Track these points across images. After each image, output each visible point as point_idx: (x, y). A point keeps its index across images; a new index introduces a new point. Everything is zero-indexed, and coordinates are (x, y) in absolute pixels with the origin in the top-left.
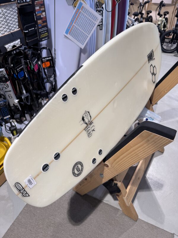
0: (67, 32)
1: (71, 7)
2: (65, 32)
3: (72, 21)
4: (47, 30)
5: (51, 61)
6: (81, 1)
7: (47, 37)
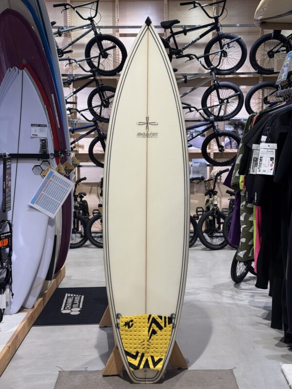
0: (33, 202)
3: (41, 190)
4: (10, 200)
5: (10, 238)
6: (52, 170)
7: (10, 207)
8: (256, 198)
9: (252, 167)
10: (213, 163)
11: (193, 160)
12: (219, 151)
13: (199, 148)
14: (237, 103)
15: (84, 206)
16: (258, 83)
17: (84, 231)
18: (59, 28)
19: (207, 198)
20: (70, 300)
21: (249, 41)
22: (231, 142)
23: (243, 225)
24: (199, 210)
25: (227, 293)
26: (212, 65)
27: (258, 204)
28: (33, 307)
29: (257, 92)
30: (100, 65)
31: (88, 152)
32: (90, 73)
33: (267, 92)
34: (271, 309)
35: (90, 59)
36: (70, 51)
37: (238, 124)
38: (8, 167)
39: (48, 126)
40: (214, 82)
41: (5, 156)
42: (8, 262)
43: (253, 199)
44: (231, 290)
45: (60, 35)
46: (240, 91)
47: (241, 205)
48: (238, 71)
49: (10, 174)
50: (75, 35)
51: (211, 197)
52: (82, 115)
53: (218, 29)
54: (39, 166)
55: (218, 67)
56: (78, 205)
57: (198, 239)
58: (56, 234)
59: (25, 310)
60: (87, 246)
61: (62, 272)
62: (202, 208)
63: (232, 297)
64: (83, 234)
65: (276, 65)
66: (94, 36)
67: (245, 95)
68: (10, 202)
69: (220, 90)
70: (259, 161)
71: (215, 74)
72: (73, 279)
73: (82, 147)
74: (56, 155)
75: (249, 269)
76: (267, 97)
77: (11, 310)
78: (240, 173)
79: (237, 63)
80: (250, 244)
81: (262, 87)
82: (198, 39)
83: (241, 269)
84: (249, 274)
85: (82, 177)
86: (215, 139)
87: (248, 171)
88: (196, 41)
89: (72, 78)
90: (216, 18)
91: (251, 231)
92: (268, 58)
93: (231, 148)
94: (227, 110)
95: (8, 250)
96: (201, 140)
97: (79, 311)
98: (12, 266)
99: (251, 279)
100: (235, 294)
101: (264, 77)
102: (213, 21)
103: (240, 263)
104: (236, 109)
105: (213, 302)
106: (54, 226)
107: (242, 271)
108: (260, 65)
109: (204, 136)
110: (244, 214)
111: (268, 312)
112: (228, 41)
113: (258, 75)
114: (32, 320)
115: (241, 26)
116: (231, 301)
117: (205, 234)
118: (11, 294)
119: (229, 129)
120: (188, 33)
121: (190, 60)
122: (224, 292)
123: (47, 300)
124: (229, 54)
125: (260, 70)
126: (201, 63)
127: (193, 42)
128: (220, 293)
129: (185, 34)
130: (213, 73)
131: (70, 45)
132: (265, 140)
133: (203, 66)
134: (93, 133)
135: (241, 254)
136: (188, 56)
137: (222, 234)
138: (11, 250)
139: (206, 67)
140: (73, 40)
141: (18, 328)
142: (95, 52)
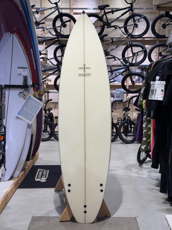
0: (18, 114)
1: (22, 98)
2: (17, 114)
3: (23, 107)
4: (5, 113)
5: (4, 135)
6: (30, 95)
7: (5, 117)
8: (152, 114)
9: (150, 95)
10: (128, 92)
11: (116, 89)
12: (132, 84)
13: (120, 82)
14: (143, 55)
15: (51, 116)
16: (156, 43)
17: (51, 131)
18: (37, 9)
19: (124, 112)
20: (41, 173)
21: (151, 18)
22: (139, 79)
23: (144, 130)
24: (119, 119)
25: (135, 170)
26: (128, 32)
27: (153, 118)
28: (18, 177)
29: (155, 49)
30: (61, 32)
31: (53, 84)
32: (55, 36)
33: (161, 49)
34: (160, 180)
35: (55, 28)
36: (44, 23)
37: (143, 68)
38: (3, 93)
39: (28, 68)
40: (130, 43)
41: (2, 86)
42: (3, 150)
43: (151, 114)
44: (137, 168)
45: (38, 13)
46: (145, 48)
47: (144, 118)
48: (144, 36)
49: (5, 97)
50: (47, 13)
51: (126, 112)
52: (50, 62)
53: (132, 11)
54: (23, 92)
55: (132, 34)
56: (47, 116)
57: (118, 137)
58: (33, 133)
59: (13, 178)
60: (52, 140)
61: (36, 156)
62: (121, 118)
63: (137, 173)
64: (50, 133)
65: (167, 33)
66: (58, 14)
67: (148, 51)
68: (5, 114)
69: (133, 47)
70: (154, 91)
71: (131, 38)
72: (43, 160)
73: (50, 81)
74: (33, 86)
75: (148, 156)
76: (161, 52)
77: (5, 179)
78: (143, 99)
79: (144, 31)
80: (148, 141)
81: (158, 46)
82: (120, 17)
83: (143, 155)
84: (148, 159)
85: (50, 99)
86: (129, 77)
87: (148, 98)
88: (119, 17)
89: (44, 39)
90: (131, 4)
91: (149, 133)
92: (162, 29)
93: (139, 82)
94: (137, 59)
95: (3, 143)
96: (121, 77)
97: (46, 180)
98: (5, 152)
99: (149, 161)
100: (139, 171)
101: (160, 40)
102: (130, 5)
103: (143, 152)
104: (142, 59)
105: (126, 175)
106: (31, 129)
107: (144, 157)
108: (157, 32)
109: (123, 75)
110: (146, 123)
111: (159, 182)
112: (138, 18)
113: (156, 39)
114: (17, 184)
115: (147, 9)
116: (137, 175)
117: (122, 134)
118: (5, 169)
119: (138, 71)
120: (114, 13)
121: (115, 29)
122: (133, 169)
123: (27, 172)
124: (139, 26)
125: (157, 35)
126: (122, 31)
127: (117, 18)
128: (130, 170)
129: (113, 13)
130: (129, 37)
131: (43, 19)
132: (158, 79)
133: (123, 33)
134: (57, 72)
135: (143, 147)
136: (115, 27)
137: (132, 134)
138: (5, 143)
139: (125, 33)
140: (45, 16)
141: (8, 190)
142: (58, 23)
